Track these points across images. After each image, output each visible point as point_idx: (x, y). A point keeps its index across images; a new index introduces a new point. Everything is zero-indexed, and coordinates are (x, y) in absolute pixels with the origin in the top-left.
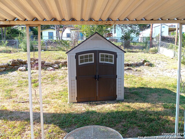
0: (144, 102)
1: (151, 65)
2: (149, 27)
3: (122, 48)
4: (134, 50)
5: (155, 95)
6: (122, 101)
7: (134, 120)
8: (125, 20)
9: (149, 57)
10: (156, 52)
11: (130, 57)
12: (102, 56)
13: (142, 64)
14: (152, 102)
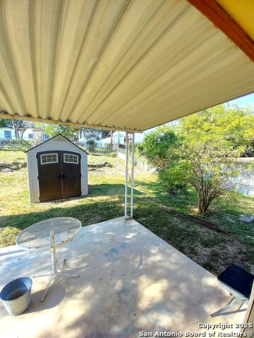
0: (105, 195)
1: (110, 166)
2: (110, 136)
3: (88, 151)
4: (98, 154)
5: (114, 190)
6: (86, 196)
7: (95, 210)
8: (84, 124)
9: (110, 160)
10: (114, 156)
11: (91, 159)
12: (66, 156)
13: (104, 165)
14: (110, 195)
